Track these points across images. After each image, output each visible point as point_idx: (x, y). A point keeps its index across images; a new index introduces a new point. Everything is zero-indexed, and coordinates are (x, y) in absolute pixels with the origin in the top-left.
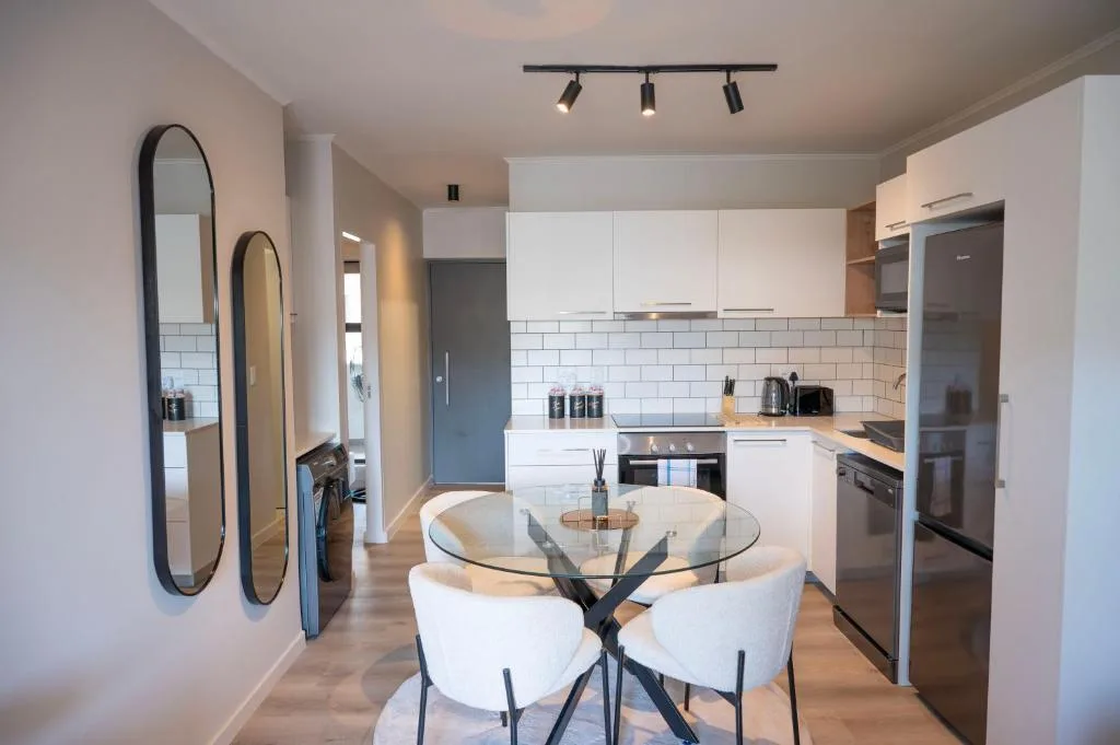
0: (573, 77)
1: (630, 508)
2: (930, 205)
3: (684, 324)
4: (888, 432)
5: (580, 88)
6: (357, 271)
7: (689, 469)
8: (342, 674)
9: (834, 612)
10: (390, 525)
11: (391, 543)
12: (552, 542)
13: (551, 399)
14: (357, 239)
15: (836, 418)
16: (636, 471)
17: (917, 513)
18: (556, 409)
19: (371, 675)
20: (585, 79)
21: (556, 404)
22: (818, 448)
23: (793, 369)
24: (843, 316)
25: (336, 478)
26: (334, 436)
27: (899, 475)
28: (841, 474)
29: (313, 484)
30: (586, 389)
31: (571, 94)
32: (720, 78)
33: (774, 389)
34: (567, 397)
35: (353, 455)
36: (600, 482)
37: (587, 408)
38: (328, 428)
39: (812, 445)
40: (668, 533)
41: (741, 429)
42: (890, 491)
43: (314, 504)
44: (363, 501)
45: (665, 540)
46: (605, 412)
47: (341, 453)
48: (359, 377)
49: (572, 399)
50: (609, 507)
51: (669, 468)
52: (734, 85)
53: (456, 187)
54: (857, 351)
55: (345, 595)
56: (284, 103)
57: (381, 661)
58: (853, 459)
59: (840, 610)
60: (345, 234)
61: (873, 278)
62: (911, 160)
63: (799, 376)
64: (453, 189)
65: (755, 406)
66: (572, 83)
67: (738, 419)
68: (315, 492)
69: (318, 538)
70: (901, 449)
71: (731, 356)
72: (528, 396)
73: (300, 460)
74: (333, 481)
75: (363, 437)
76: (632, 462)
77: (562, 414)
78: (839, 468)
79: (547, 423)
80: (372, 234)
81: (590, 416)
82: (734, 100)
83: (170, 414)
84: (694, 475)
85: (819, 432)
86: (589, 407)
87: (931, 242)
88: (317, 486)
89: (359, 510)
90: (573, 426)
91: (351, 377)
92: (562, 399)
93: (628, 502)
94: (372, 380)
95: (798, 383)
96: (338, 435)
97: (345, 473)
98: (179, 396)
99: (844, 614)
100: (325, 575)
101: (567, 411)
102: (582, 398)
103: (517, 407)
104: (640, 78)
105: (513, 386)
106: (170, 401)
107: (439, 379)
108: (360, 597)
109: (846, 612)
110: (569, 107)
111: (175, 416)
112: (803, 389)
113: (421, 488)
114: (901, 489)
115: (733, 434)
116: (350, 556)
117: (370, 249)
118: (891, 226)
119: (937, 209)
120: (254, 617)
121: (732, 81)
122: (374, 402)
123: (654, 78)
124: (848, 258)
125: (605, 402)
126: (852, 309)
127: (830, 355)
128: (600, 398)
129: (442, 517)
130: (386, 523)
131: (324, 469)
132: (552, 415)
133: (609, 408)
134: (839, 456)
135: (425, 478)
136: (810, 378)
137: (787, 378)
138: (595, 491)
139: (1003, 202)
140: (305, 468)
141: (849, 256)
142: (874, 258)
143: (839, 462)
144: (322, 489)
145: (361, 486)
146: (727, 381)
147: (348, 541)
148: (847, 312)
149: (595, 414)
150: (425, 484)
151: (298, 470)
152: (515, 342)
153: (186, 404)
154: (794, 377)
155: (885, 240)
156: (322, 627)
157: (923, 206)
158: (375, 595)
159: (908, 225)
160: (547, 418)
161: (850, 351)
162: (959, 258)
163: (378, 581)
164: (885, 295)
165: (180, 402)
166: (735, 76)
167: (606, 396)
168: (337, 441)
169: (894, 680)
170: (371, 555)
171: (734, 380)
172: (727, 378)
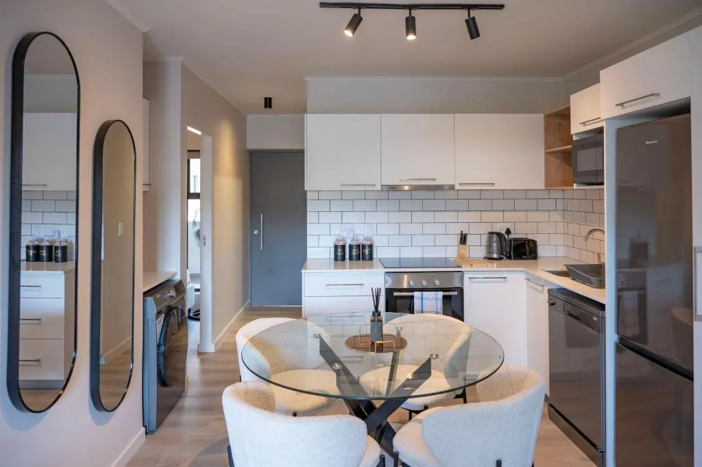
0: (356, 11)
1: (399, 334)
2: (622, 104)
3: (430, 194)
4: (594, 273)
5: (361, 19)
6: (199, 157)
7: (436, 299)
9: (549, 409)
10: (217, 339)
11: (217, 352)
12: (340, 363)
13: (336, 247)
14: (199, 133)
15: (539, 260)
16: (398, 301)
17: (617, 336)
18: (339, 254)
20: (365, 13)
21: (340, 250)
22: (531, 284)
23: (508, 225)
24: (543, 188)
25: (175, 306)
26: (176, 274)
27: (602, 307)
28: (552, 304)
29: (155, 311)
30: (361, 241)
31: (355, 23)
32: (463, 14)
33: (495, 239)
34: (347, 245)
35: (191, 286)
36: (376, 312)
37: (359, 254)
38: (171, 268)
39: (525, 282)
40: (432, 355)
41: (472, 269)
42: (595, 319)
43: (157, 326)
44: (198, 320)
45: (429, 361)
46: (375, 256)
47: (180, 288)
48: (199, 230)
49: (351, 246)
50: (384, 332)
51: (422, 299)
52: (473, 18)
53: (270, 99)
54: (552, 213)
55: (180, 395)
56: (145, 31)
57: (201, 454)
58: (562, 293)
59: (553, 407)
60: (190, 129)
61: (570, 165)
62: (603, 73)
63: (512, 230)
64: (268, 100)
65: (481, 252)
66: (355, 15)
67: (471, 262)
68: (157, 318)
69: (158, 354)
70: (601, 285)
71: (464, 216)
72: (319, 244)
73: (146, 294)
74: (173, 308)
75: (199, 272)
76: (395, 294)
77: (343, 259)
78: (550, 300)
79: (333, 265)
80: (210, 130)
81: (363, 259)
82: (473, 30)
83: (56, 257)
84: (440, 303)
85: (530, 272)
86: (363, 253)
87: (620, 132)
88: (159, 313)
89: (194, 326)
90: (351, 268)
91: (192, 231)
92: (343, 247)
93: (397, 328)
94: (207, 233)
95: (512, 236)
96: (179, 274)
97: (183, 300)
98: (64, 244)
99: (556, 410)
100: (162, 381)
101: (347, 256)
102: (358, 246)
103: (312, 253)
104: (406, 13)
105: (308, 238)
106: (56, 248)
107: (256, 232)
108: (190, 396)
109: (558, 409)
110: (353, 33)
111: (60, 259)
112: (515, 240)
113: (241, 310)
114: (604, 318)
115: (468, 272)
117: (208, 139)
118: (584, 123)
119: (627, 107)
120: (99, 422)
121: (471, 16)
122: (208, 248)
123: (415, 13)
125: (374, 249)
126: (549, 184)
127: (532, 216)
128: (371, 246)
129: (256, 341)
130: (214, 337)
131: (165, 300)
132: (336, 259)
133: (377, 254)
134: (549, 291)
135: (244, 302)
136: (519, 233)
137: (503, 232)
138: (373, 321)
139: (689, 98)
140: (150, 299)
141: (547, 147)
142: (570, 146)
143: (550, 295)
144: (163, 315)
145: (197, 309)
146: (462, 234)
148: (546, 185)
149: (367, 257)
150: (244, 306)
151: (144, 301)
152: (310, 206)
153: (67, 250)
154: (508, 232)
155: (578, 134)
156: (159, 423)
157: (617, 105)
158: (203, 395)
159: (603, 120)
160: (333, 261)
161: (547, 213)
162: (648, 143)
163: (206, 383)
164: (581, 172)
165: (64, 249)
166: (474, 13)
167: (375, 245)
168: (178, 278)
170: (202, 361)
171: (466, 234)
172: (462, 232)
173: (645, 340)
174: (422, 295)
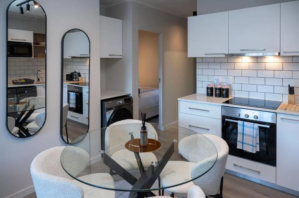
7: (254, 128)
10: (166, 126)
11: (165, 131)
29: (106, 108)
37: (222, 93)
51: (243, 126)
68: (107, 111)
76: (227, 120)
84: (256, 131)
88: (109, 109)
96: (132, 94)
102: (220, 89)
105: (197, 82)
130: (164, 124)
132: (208, 95)
144: (113, 111)
149: (225, 96)
171: (293, 87)
172: (289, 85)
174: (243, 123)
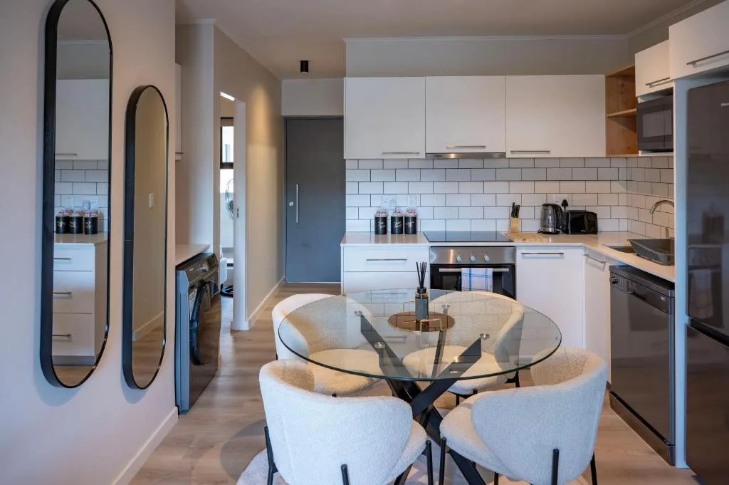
1: (445, 311)
2: (693, 63)
3: (479, 163)
4: (663, 249)
6: (232, 125)
7: (486, 276)
8: (204, 447)
9: (610, 396)
10: (251, 316)
11: (251, 330)
12: (383, 342)
13: (377, 219)
14: (232, 99)
15: (599, 235)
16: (444, 277)
17: (687, 318)
18: (381, 227)
19: (228, 448)
21: (381, 223)
22: (590, 260)
23: (565, 197)
24: (604, 156)
25: (207, 281)
26: (208, 247)
27: (671, 286)
28: (614, 283)
29: (188, 286)
30: (404, 212)
33: (550, 213)
34: (389, 218)
35: (224, 260)
36: (421, 289)
37: (404, 227)
38: (203, 241)
39: (584, 257)
40: (482, 335)
41: (527, 244)
42: (663, 299)
43: (189, 302)
44: (231, 296)
45: (479, 342)
46: (418, 230)
47: (213, 261)
48: (232, 202)
49: (393, 219)
50: (429, 310)
51: (470, 275)
53: (307, 62)
54: (613, 183)
55: (213, 375)
57: (235, 436)
58: (624, 270)
59: (615, 395)
60: (223, 94)
61: (634, 130)
62: (673, 29)
63: (569, 203)
64: (304, 63)
65: (535, 226)
67: (524, 236)
68: (190, 292)
69: (190, 330)
70: (670, 261)
71: (516, 187)
72: (359, 218)
73: (178, 267)
74: (206, 283)
75: (232, 246)
76: (441, 270)
77: (385, 232)
78: (612, 277)
79: (373, 239)
80: (243, 96)
81: (406, 233)
83: (86, 229)
84: (490, 280)
85: (587, 246)
86: (406, 227)
87: (692, 94)
88: (192, 288)
89: (227, 303)
90: (393, 242)
91: (224, 203)
92: (385, 219)
93: (444, 306)
94: (241, 205)
95: (569, 208)
96: (212, 247)
97: (216, 275)
99: (619, 399)
100: (195, 359)
101: (389, 229)
102: (401, 219)
103: (351, 226)
105: (347, 209)
106: (87, 219)
107: (291, 204)
108: (224, 376)
109: (621, 397)
111: (90, 231)
112: (573, 212)
113: (277, 286)
114: (672, 297)
115: (521, 247)
116: (217, 340)
117: (242, 105)
118: (650, 84)
119: (700, 66)
120: (133, 400)
122: (242, 221)
124: (608, 112)
125: (418, 222)
126: (611, 151)
127: (593, 187)
128: (414, 219)
129: (293, 318)
130: (248, 314)
131: (198, 274)
132: (377, 232)
133: (422, 227)
134: (611, 267)
135: (278, 279)
136: (576, 204)
137: (560, 204)
138: (418, 298)
140: (183, 273)
141: (608, 110)
142: (635, 110)
143: (611, 272)
144: (196, 290)
145: (230, 284)
146: (513, 206)
147: (217, 328)
148: (608, 153)
149: (411, 231)
150: (279, 282)
151: (176, 275)
152: (349, 175)
153: (99, 221)
154: (565, 203)
155: (644, 95)
156: (192, 404)
157: (688, 64)
158: (237, 375)
159: (672, 81)
160: (373, 234)
161: (608, 184)
162: (723, 105)
163: (239, 362)
164: (647, 138)
165: (94, 220)
167: (419, 218)
168: (210, 251)
169: (672, 462)
170: (236, 340)
171: (519, 206)
172: (514, 203)
173: (720, 324)
174: (470, 271)
